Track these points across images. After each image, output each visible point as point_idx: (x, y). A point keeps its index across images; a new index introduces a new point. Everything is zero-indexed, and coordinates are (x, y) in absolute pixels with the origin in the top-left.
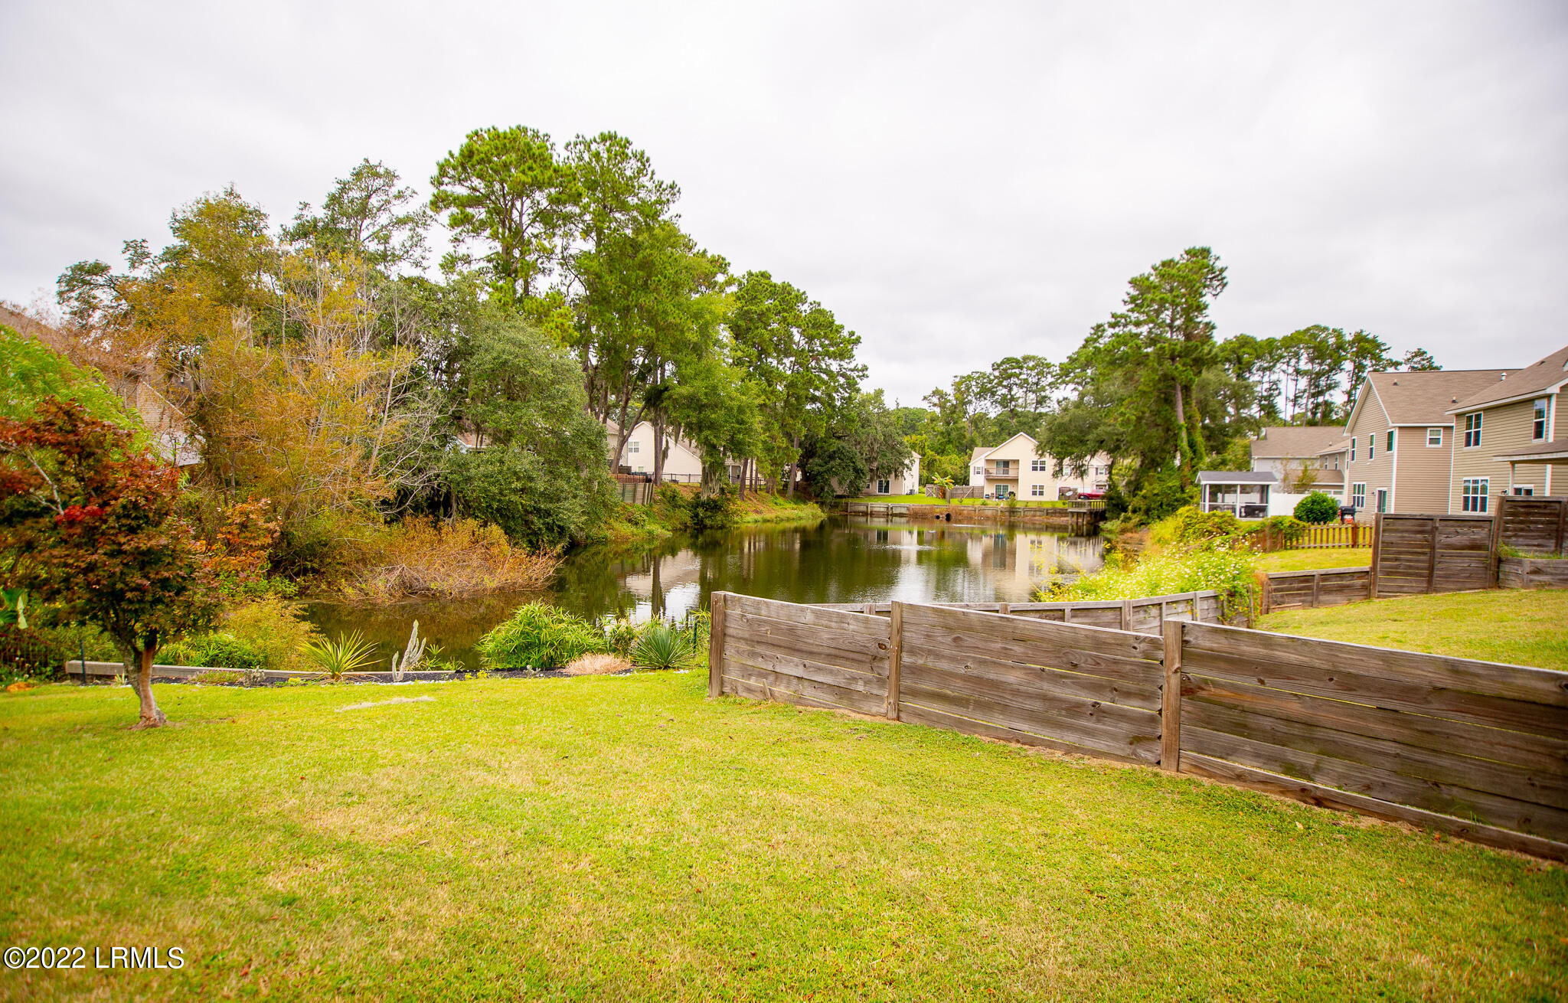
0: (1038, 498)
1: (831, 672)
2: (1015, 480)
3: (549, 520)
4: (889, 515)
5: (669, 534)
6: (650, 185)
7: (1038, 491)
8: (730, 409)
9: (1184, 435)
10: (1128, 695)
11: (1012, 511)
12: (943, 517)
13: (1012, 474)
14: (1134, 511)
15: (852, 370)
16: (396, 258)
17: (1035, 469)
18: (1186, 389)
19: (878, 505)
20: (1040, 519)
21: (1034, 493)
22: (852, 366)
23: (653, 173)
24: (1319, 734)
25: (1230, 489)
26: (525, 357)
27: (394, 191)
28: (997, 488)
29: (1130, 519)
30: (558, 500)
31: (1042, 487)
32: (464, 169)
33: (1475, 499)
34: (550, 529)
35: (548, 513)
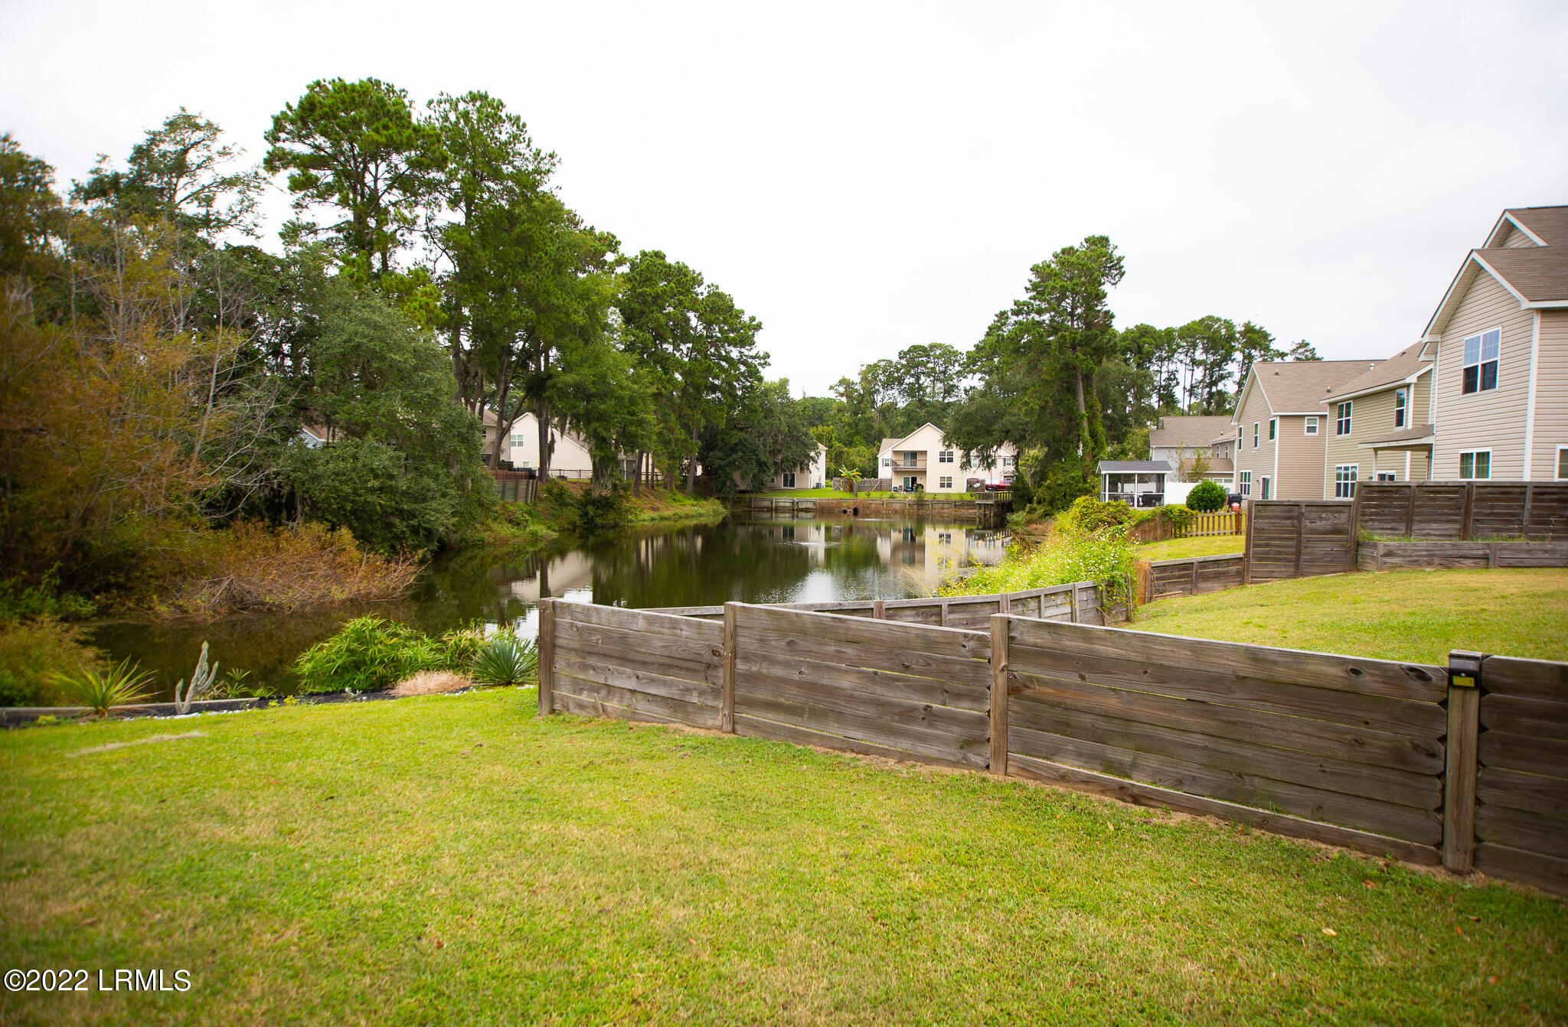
0: (946, 490)
1: (665, 683)
2: (924, 472)
3: (414, 522)
4: (795, 510)
5: (555, 535)
6: (527, 153)
7: (946, 483)
8: (621, 399)
9: (1085, 424)
10: (958, 696)
11: (920, 503)
12: (850, 511)
13: (919, 465)
14: (1039, 502)
15: (753, 358)
16: (221, 224)
17: (942, 460)
18: (1087, 378)
19: (784, 500)
20: (952, 511)
21: (942, 485)
22: (753, 353)
23: (530, 141)
24: (1136, 729)
25: (1129, 479)
26: (382, 340)
27: (217, 147)
28: (906, 480)
29: (1035, 510)
30: (424, 500)
31: (950, 478)
32: (305, 124)
33: (1346, 485)
34: (415, 531)
35: (412, 515)
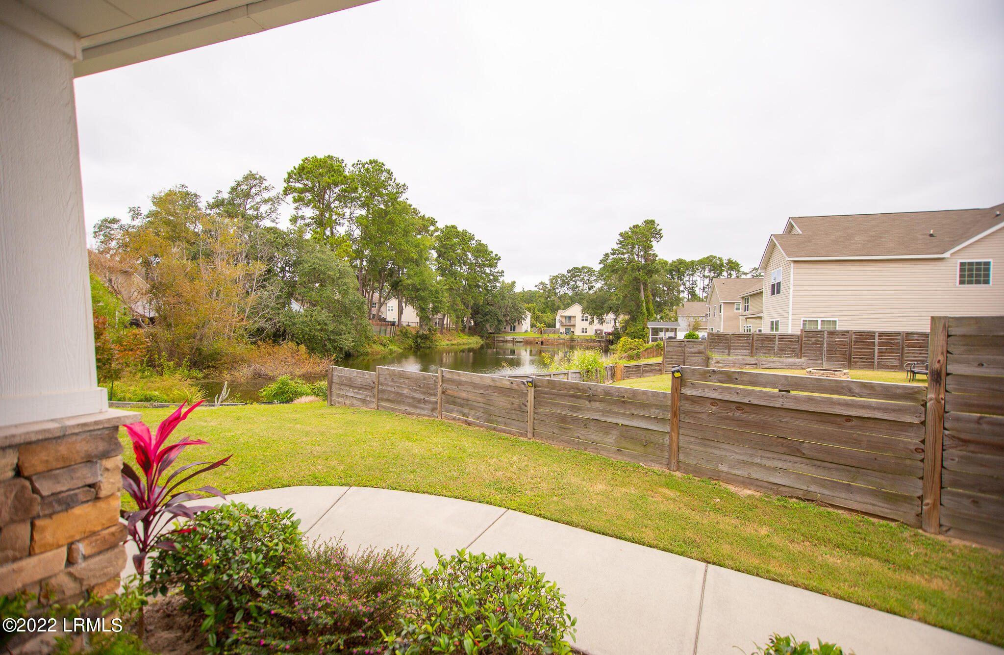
0: (584, 334)
1: (361, 394)
2: (574, 326)
3: (335, 344)
4: (515, 342)
5: (401, 351)
6: (394, 185)
7: (584, 331)
8: (431, 291)
9: (644, 305)
11: (572, 340)
12: (541, 343)
13: (572, 323)
15: (496, 273)
16: (262, 218)
17: (583, 320)
18: (645, 285)
19: (509, 337)
20: (585, 344)
21: (583, 332)
22: (496, 270)
23: (395, 179)
24: (470, 403)
25: (661, 330)
26: (325, 266)
27: (263, 186)
28: (566, 329)
30: (341, 335)
31: (586, 329)
32: (300, 176)
34: (335, 348)
35: (335, 341)
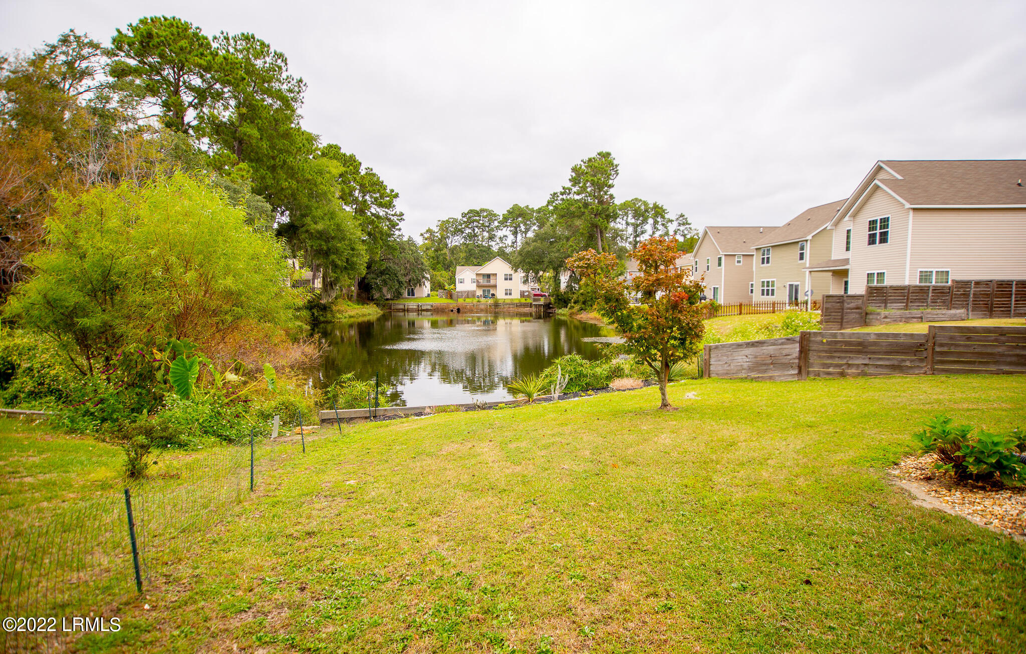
0: (508, 297)
2: (495, 286)
4: (419, 310)
7: (508, 292)
11: (496, 305)
12: (455, 310)
13: (492, 282)
14: (575, 303)
15: (393, 215)
17: (506, 279)
19: (412, 304)
20: (513, 310)
21: (506, 294)
22: (393, 213)
28: (484, 291)
29: (573, 307)
31: (511, 290)
33: (768, 290)
